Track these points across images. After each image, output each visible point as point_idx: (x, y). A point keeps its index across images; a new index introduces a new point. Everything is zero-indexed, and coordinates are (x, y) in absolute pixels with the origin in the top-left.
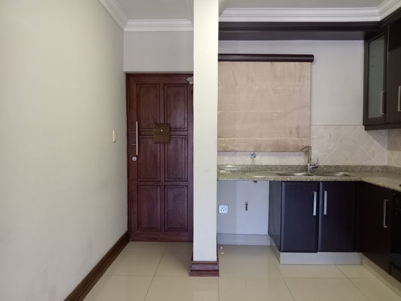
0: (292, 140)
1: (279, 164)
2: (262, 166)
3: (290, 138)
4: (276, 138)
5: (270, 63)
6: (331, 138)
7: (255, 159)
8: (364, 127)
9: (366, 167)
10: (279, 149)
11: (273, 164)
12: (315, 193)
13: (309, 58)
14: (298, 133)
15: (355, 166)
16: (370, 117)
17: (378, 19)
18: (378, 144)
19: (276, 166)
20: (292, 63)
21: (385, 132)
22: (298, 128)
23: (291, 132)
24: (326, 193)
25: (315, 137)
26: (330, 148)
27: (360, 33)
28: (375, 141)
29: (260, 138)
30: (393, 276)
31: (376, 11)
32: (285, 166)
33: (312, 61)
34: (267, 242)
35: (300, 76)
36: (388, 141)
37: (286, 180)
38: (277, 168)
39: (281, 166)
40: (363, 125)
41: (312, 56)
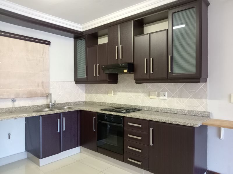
0: (40, 90)
1: (31, 105)
2: (20, 107)
3: (38, 89)
4: (29, 89)
5: (24, 41)
6: (60, 88)
7: (15, 103)
8: (75, 82)
9: (76, 102)
10: (32, 95)
11: (27, 105)
12: (59, 120)
13: (48, 43)
14: (43, 85)
15: (72, 102)
16: (78, 77)
17: (81, 30)
18: (81, 90)
19: (30, 106)
20: (38, 44)
21: (83, 85)
22: (43, 82)
23: (38, 85)
24: (64, 118)
25: (52, 88)
26: (60, 94)
27: (72, 35)
28: (80, 89)
29: (19, 89)
30: (98, 152)
31: (80, 26)
32: (35, 106)
33: (49, 44)
34: (25, 156)
35: (43, 52)
36: (85, 89)
37: (43, 115)
38: (30, 108)
39: (33, 106)
40: (75, 81)
41: (50, 42)
